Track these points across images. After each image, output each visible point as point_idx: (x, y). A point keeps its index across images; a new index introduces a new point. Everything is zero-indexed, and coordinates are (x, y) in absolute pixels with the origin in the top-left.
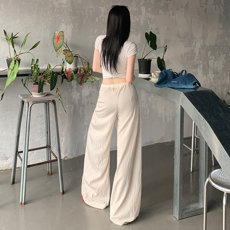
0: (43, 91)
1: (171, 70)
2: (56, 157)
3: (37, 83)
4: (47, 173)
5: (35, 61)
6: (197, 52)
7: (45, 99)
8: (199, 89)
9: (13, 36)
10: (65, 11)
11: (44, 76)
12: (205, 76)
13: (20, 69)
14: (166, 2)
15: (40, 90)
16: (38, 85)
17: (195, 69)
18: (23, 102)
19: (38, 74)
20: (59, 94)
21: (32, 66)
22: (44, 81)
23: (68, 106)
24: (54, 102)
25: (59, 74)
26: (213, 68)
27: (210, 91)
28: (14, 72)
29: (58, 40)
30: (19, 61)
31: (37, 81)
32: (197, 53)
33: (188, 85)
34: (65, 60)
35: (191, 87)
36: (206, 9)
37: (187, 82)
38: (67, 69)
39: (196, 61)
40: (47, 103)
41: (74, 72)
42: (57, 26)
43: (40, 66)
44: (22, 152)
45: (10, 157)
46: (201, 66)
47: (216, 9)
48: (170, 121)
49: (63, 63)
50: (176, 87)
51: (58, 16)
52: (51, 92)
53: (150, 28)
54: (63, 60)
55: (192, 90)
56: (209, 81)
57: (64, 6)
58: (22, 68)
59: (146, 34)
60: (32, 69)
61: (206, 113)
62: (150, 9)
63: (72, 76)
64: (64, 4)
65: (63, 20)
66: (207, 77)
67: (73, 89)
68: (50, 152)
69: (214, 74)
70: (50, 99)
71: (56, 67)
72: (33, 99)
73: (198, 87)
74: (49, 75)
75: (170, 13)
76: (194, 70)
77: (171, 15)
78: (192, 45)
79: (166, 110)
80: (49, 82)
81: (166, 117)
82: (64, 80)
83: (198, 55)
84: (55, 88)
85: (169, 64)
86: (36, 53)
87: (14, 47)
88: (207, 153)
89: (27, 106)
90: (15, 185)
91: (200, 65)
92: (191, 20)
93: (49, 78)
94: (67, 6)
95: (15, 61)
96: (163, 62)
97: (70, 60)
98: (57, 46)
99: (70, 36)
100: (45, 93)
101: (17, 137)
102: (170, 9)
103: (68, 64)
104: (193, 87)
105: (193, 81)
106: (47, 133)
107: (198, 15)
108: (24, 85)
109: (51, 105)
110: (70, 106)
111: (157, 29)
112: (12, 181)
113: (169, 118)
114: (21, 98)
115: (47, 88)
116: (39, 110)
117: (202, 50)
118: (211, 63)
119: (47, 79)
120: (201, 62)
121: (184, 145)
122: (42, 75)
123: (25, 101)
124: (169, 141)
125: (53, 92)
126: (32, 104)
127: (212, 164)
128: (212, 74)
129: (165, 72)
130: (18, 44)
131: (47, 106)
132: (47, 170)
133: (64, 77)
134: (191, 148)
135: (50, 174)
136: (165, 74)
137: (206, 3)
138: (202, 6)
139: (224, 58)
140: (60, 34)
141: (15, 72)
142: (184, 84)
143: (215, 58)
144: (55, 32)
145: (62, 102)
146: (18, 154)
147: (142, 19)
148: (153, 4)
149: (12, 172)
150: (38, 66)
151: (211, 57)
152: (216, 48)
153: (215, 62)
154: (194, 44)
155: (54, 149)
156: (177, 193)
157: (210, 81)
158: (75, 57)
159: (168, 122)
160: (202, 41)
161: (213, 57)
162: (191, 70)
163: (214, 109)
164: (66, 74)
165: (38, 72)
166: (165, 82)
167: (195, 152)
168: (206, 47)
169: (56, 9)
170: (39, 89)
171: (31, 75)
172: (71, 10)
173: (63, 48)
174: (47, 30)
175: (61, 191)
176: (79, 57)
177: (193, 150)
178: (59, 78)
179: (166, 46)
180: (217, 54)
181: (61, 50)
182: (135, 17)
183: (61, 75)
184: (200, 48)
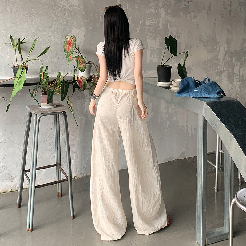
0: (52, 102)
1: (193, 77)
2: (67, 176)
3: (46, 93)
4: (57, 194)
5: (44, 68)
6: (221, 57)
7: (55, 111)
8: (223, 99)
9: (20, 41)
10: (77, 14)
11: (54, 85)
12: (230, 84)
13: (27, 77)
14: (187, 4)
15: (50, 101)
16: (47, 95)
17: (220, 76)
18: (31, 114)
19: (48, 83)
20: (70, 105)
21: (40, 74)
22: (54, 91)
23: (80, 118)
24: (65, 114)
25: (70, 83)
26: (238, 75)
27: (236, 100)
28: (20, 81)
29: (69, 45)
30: (27, 69)
31: (46, 91)
32: (221, 60)
33: (212, 94)
34: (77, 67)
35: (216, 97)
36: (230, 11)
37: (210, 91)
38: (80, 77)
39: (220, 67)
40: (57, 115)
41: (87, 80)
42: (68, 30)
43: (49, 74)
44: (29, 171)
45: (16, 177)
46: (226, 73)
47: (241, 11)
48: (192, 134)
49: (75, 71)
50: (199, 97)
51: (70, 19)
52: (61, 103)
53: (170, 32)
54: (74, 67)
55: (216, 100)
56: (234, 90)
57: (76, 8)
58: (29, 76)
59: (166, 38)
60: (40, 77)
61: (231, 125)
62: (169, 11)
63: (85, 85)
64: (76, 6)
65: (75, 23)
66: (232, 85)
67: (85, 99)
68: (60, 171)
69: (239, 81)
70: (60, 110)
71: (67, 75)
72: (42, 110)
73: (222, 97)
74: (60, 84)
75: (191, 15)
76: (218, 77)
77: (193, 17)
78: (216, 50)
79: (188, 122)
80: (59, 92)
81: (187, 129)
82: (76, 89)
83: (222, 61)
84: (66, 98)
85: (191, 71)
86: (46, 60)
87: (20, 53)
88: (233, 170)
89: (35, 118)
90: (22, 208)
91: (224, 72)
92: (215, 23)
93: (59, 87)
94: (79, 9)
95: (22, 69)
96: (184, 69)
97: (82, 67)
98: (68, 52)
99: (83, 41)
100: (55, 104)
101: (24, 153)
102: (192, 11)
103: (80, 72)
104: (217, 96)
105: (216, 90)
106: (57, 149)
107: (222, 17)
108: (32, 96)
109: (62, 117)
110: (82, 117)
111: (177, 33)
112: (18, 204)
113: (191, 131)
114: (29, 109)
115: (57, 98)
116: (48, 123)
117: (226, 56)
118: (236, 69)
119: (56, 89)
120: (225, 69)
121: (207, 161)
122: (52, 84)
123: (33, 112)
124: (191, 156)
125: (64, 103)
126: (40, 116)
127: (239, 183)
128: (238, 82)
129: (186, 80)
130: (25, 50)
131: (57, 119)
132: (57, 191)
133: (76, 86)
134: (215, 164)
135: (61, 195)
136: (186, 83)
137: (230, 5)
138: (226, 8)
140: (71, 38)
141: (22, 81)
142: (207, 93)
143: (241, 65)
144: (66, 37)
145: (73, 114)
146: (25, 173)
147: (161, 22)
148: (173, 5)
149: (19, 194)
150: (47, 74)
151: (236, 63)
152: (242, 53)
153: (241, 69)
154: (218, 49)
155: (65, 167)
156: (200, 216)
157: (236, 89)
158: (88, 63)
159: (190, 135)
160: (226, 46)
161: (239, 63)
162: (215, 78)
163: (240, 120)
164: (78, 83)
165: (47, 81)
166: (187, 91)
167: (220, 169)
168: (231, 53)
169: (67, 12)
170: (48, 99)
171: (40, 84)
172: (84, 13)
173: (75, 54)
174: (58, 34)
175: (72, 215)
176: (92, 64)
177: (218, 166)
178: (71, 87)
179: (188, 52)
180: (243, 61)
181: (72, 57)
182: (154, 20)
183: (73, 84)
184: (225, 53)
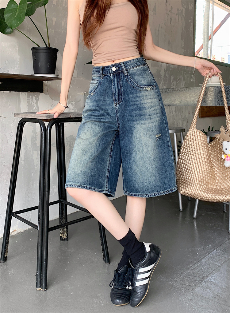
6: (162, 73)
32: (163, 77)
36: (171, 19)
39: (161, 86)
47: (179, 21)
66: (170, 109)
78: (159, 64)
83: (163, 79)
107: (165, 24)
117: (167, 73)
137: (171, 11)
138: (168, 14)
139: (184, 85)
151: (173, 82)
152: (178, 71)
157: (173, 113)
168: (170, 69)
180: (178, 80)
184: (166, 69)
